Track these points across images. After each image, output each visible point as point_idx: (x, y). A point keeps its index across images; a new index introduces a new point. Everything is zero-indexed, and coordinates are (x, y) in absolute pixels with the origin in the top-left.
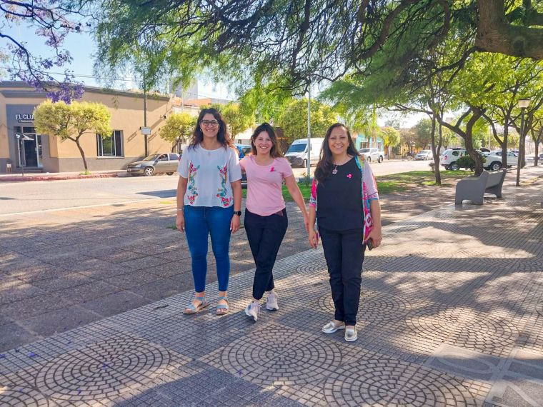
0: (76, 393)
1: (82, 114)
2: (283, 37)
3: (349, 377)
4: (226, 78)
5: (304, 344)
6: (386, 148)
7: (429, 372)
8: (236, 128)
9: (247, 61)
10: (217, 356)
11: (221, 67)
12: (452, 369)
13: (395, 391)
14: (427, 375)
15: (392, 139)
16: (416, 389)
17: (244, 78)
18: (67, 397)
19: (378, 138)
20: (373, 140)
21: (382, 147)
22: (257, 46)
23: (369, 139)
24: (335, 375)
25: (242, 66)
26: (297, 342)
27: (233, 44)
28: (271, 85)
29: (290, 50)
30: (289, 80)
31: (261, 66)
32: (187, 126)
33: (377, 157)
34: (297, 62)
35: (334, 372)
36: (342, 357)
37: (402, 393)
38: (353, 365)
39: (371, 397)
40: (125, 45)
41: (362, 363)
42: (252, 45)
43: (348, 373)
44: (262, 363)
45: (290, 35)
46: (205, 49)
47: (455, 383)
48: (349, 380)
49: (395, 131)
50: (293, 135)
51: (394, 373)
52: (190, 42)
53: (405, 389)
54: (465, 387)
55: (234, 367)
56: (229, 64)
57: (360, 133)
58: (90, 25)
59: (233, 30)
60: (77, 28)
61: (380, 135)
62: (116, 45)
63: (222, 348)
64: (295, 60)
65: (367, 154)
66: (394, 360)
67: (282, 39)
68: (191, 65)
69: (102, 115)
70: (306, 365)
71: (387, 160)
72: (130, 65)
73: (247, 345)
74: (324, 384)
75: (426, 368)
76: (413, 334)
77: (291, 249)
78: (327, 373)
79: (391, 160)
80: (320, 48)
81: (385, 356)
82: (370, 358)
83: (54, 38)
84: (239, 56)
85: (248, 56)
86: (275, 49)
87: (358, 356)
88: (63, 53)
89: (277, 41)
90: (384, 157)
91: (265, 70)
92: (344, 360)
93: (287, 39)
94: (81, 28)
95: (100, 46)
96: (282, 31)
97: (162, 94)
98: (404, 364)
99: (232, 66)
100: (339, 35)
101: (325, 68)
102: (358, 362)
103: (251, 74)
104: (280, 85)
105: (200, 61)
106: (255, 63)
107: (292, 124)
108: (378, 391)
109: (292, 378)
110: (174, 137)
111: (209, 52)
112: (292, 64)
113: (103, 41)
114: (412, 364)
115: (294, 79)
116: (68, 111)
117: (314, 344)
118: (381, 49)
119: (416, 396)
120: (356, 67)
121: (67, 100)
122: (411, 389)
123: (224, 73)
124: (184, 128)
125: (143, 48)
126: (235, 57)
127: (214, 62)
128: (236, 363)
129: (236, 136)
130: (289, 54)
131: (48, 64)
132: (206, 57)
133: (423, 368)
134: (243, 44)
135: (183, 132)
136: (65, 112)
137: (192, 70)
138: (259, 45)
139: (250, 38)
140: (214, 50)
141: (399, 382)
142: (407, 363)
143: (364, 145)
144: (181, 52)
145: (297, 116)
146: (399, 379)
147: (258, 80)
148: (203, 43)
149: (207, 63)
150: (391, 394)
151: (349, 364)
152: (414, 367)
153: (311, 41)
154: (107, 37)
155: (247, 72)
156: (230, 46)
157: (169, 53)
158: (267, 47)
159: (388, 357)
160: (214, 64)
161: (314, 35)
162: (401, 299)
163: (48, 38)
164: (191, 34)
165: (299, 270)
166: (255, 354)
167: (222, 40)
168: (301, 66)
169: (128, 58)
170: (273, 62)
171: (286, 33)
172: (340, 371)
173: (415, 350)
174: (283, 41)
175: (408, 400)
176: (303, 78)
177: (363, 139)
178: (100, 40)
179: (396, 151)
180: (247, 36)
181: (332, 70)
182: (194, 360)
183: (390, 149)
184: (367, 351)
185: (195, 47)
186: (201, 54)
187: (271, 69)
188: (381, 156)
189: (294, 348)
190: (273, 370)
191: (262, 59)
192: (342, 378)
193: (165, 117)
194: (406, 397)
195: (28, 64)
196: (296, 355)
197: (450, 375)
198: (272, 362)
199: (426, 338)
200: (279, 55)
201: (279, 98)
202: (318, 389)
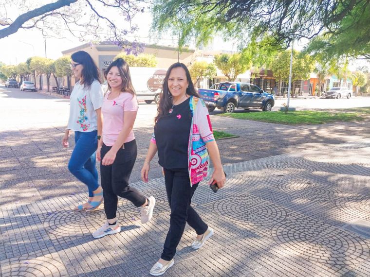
0: (138, 211)
1: (141, 61)
2: (273, 9)
3: (289, 226)
4: (232, 38)
5: (264, 206)
6: (355, 87)
7: (343, 232)
8: (238, 71)
9: (247, 26)
10: (211, 205)
11: (229, 31)
12: (359, 232)
13: (317, 238)
14: (340, 233)
15: (361, 80)
16: (331, 239)
17: (244, 38)
18: (133, 213)
19: (347, 79)
20: (344, 81)
21: (351, 87)
22: (254, 16)
23: (341, 80)
24: (280, 224)
25: (243, 30)
26: (260, 205)
27: (238, 15)
28: (262, 42)
29: (278, 18)
30: (276, 38)
31: (257, 30)
32: (204, 69)
33: (346, 94)
34: (282, 26)
35: (280, 222)
36: (286, 216)
37: (321, 239)
38: (292, 221)
39: (300, 238)
40: (169, 19)
41: (298, 221)
42: (251, 15)
43: (288, 225)
44: (237, 212)
45: (278, 7)
46: (219, 19)
47: (358, 239)
48: (288, 228)
49: (363, 74)
50: (280, 76)
51: (319, 229)
52: (209, 15)
53: (323, 238)
54: (365, 242)
55: (220, 212)
56: (235, 28)
57: (333, 76)
58: (149, 8)
59: (238, 6)
60: (142, 10)
61: (349, 78)
62: (163, 19)
63: (215, 202)
64: (281, 25)
65: (338, 92)
66: (321, 222)
67: (272, 10)
68: (209, 30)
69: (152, 63)
70: (263, 217)
71: (355, 97)
72: (170, 31)
73: (229, 202)
74: (272, 228)
75: (341, 229)
76: (339, 210)
77: (266, 153)
78: (275, 223)
79: (357, 97)
80: (300, 16)
81: (315, 219)
82: (305, 219)
83: (129, 17)
84: (241, 23)
85: (248, 23)
86: (267, 18)
87: (297, 217)
88: (134, 26)
89: (268, 12)
90: (352, 94)
91: (259, 33)
92: (287, 217)
93: (276, 10)
94: (144, 10)
95: (154, 19)
96: (273, 5)
97: (190, 48)
98: (326, 225)
99: (236, 30)
100: (316, 5)
101: (304, 29)
102: (296, 220)
103: (249, 36)
104: (269, 42)
105: (215, 27)
106: (252, 28)
107: (280, 68)
108: (305, 236)
109: (254, 222)
110: (196, 77)
111: (222, 21)
112: (278, 28)
113: (156, 17)
114: (332, 226)
115: (280, 38)
116: (133, 59)
117: (270, 207)
118: (350, 14)
119: (330, 242)
120: (328, 28)
121: (136, 54)
122: (328, 238)
123: (230, 35)
124: (203, 70)
125: (180, 20)
126: (239, 24)
127: (224, 28)
128: (221, 210)
129: (238, 76)
130: (277, 20)
131: (125, 32)
132: (219, 24)
133: (340, 229)
134: (244, 15)
135: (201, 73)
136: (131, 60)
137: (210, 33)
138: (256, 15)
139: (250, 11)
140: (224, 20)
141: (320, 234)
142: (329, 225)
143: (336, 85)
144: (203, 22)
145: (283, 62)
146: (321, 232)
147: (253, 39)
148: (218, 15)
149: (219, 28)
150: (313, 239)
151: (290, 220)
152: (333, 227)
153: (294, 10)
154: (159, 14)
155: (246, 33)
156: (235, 17)
157: (195, 23)
158: (261, 16)
159: (316, 220)
160: (224, 29)
161: (296, 6)
162: (336, 190)
163: (126, 17)
164: (209, 11)
165: (269, 166)
166: (233, 208)
167: (230, 13)
168: (285, 29)
169: (169, 26)
170: (265, 26)
171: (275, 6)
172: (284, 223)
173: (337, 219)
174: (273, 12)
175: (323, 243)
176: (287, 37)
177: (336, 80)
178: (154, 16)
179: (363, 90)
180: (248, 9)
181: (309, 31)
182: (198, 205)
183: (358, 88)
184: (304, 215)
185: (212, 18)
186: (216, 23)
187: (262, 32)
188: (350, 93)
189: (258, 208)
190: (243, 217)
191: (257, 25)
192: (284, 226)
193: (191, 64)
194: (323, 242)
195: (115, 33)
196: (258, 211)
197: (356, 235)
198: (243, 213)
199: (347, 214)
200: (269, 22)
201: (269, 51)
202: (268, 230)
